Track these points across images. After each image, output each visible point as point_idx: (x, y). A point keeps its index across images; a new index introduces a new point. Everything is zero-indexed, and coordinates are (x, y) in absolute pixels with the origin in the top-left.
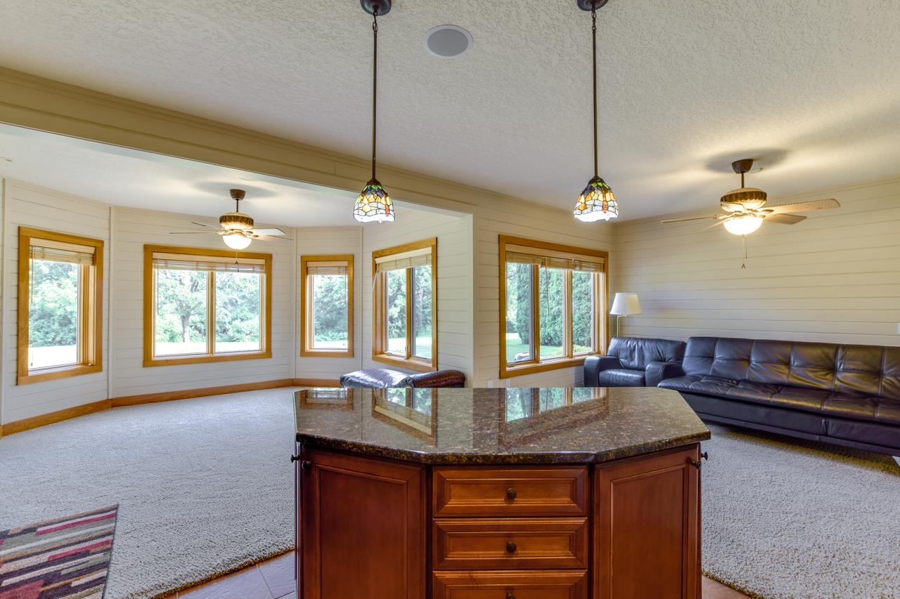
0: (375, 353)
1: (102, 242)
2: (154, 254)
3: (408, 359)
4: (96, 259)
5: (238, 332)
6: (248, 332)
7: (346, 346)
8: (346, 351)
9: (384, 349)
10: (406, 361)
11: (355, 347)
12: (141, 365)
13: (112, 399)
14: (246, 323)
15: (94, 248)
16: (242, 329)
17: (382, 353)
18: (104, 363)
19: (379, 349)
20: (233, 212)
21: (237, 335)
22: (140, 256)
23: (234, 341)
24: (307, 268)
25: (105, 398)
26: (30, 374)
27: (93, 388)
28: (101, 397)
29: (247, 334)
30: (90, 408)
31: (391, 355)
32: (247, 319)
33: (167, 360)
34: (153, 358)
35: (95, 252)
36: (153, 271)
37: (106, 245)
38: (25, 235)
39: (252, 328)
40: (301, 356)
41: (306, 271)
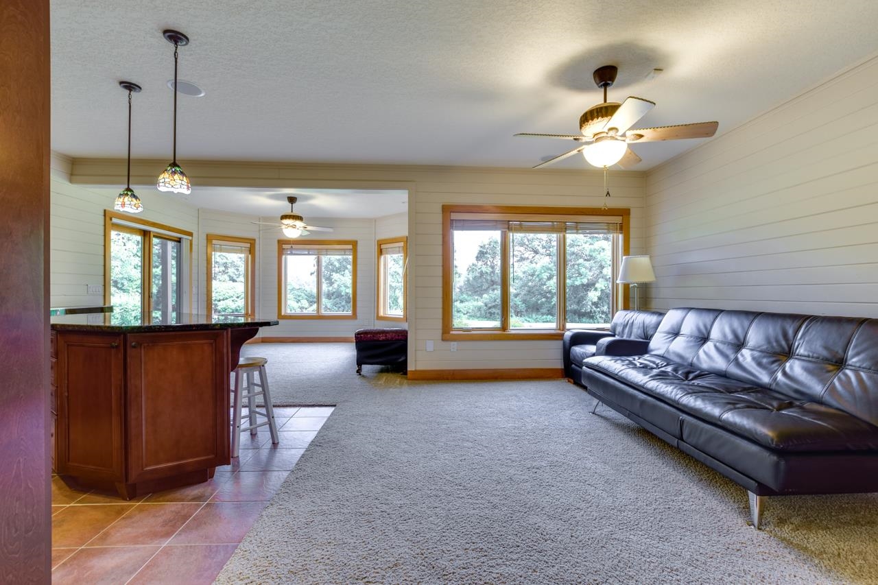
1: (254, 240)
2: (283, 245)
6: (465, 312)
12: (277, 318)
13: (262, 338)
14: (466, 303)
15: (249, 244)
18: (256, 315)
20: (288, 212)
24: (381, 250)
29: (464, 314)
33: (291, 316)
34: (283, 314)
35: (251, 247)
36: (284, 257)
37: (257, 241)
38: (209, 238)
39: (470, 309)
40: (377, 319)
41: (381, 252)
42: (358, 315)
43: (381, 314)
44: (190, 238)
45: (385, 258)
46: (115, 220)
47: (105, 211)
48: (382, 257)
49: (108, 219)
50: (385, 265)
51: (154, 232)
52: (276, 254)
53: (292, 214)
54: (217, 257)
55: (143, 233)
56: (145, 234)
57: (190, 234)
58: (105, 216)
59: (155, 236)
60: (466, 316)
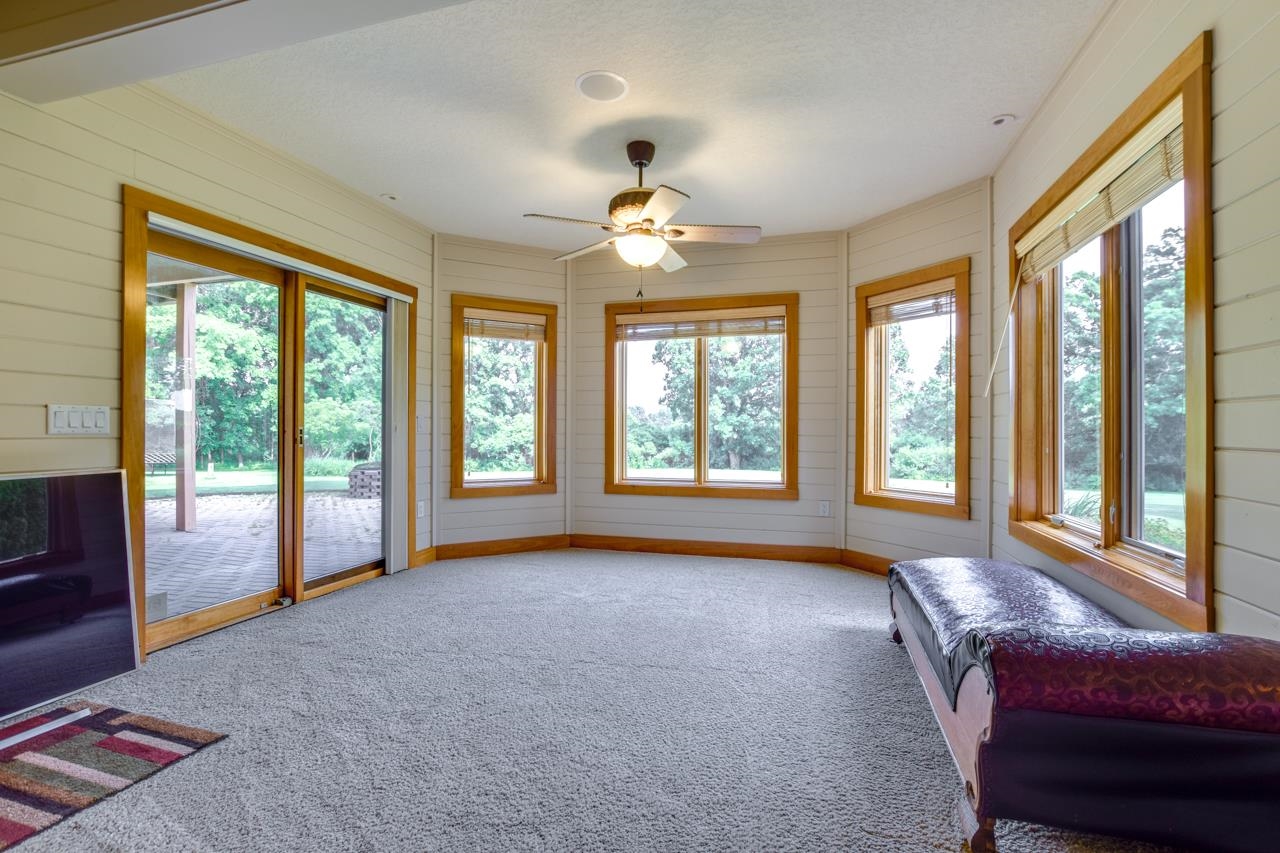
0: (1017, 514)
1: (555, 307)
2: (617, 317)
3: (1107, 547)
4: (548, 333)
5: (908, 464)
6: (922, 466)
7: (952, 490)
8: (952, 502)
9: (1046, 507)
10: (1099, 555)
11: (974, 495)
12: (603, 490)
13: (570, 536)
14: (922, 450)
15: (544, 317)
16: (913, 460)
17: (1038, 517)
18: (559, 482)
19: (1029, 504)
21: (905, 469)
22: (599, 322)
23: (902, 477)
24: (869, 312)
25: (562, 533)
26: (465, 485)
27: (547, 516)
28: (556, 530)
29: (919, 469)
30: (540, 543)
31: (1062, 526)
32: (922, 445)
33: (634, 486)
34: (616, 481)
35: (546, 324)
36: (618, 345)
37: (561, 312)
38: (458, 305)
39: (930, 459)
40: (856, 502)
41: (866, 318)
42: (800, 487)
43: (870, 487)
44: (410, 300)
45: (879, 335)
46: (155, 219)
47: (123, 188)
48: (872, 332)
49: (130, 211)
50: (879, 353)
51: (307, 276)
52: (600, 339)
53: (641, 190)
54: (476, 348)
55: (280, 278)
56: (287, 280)
57: (412, 291)
58: (122, 203)
59: (311, 287)
60: (923, 472)
